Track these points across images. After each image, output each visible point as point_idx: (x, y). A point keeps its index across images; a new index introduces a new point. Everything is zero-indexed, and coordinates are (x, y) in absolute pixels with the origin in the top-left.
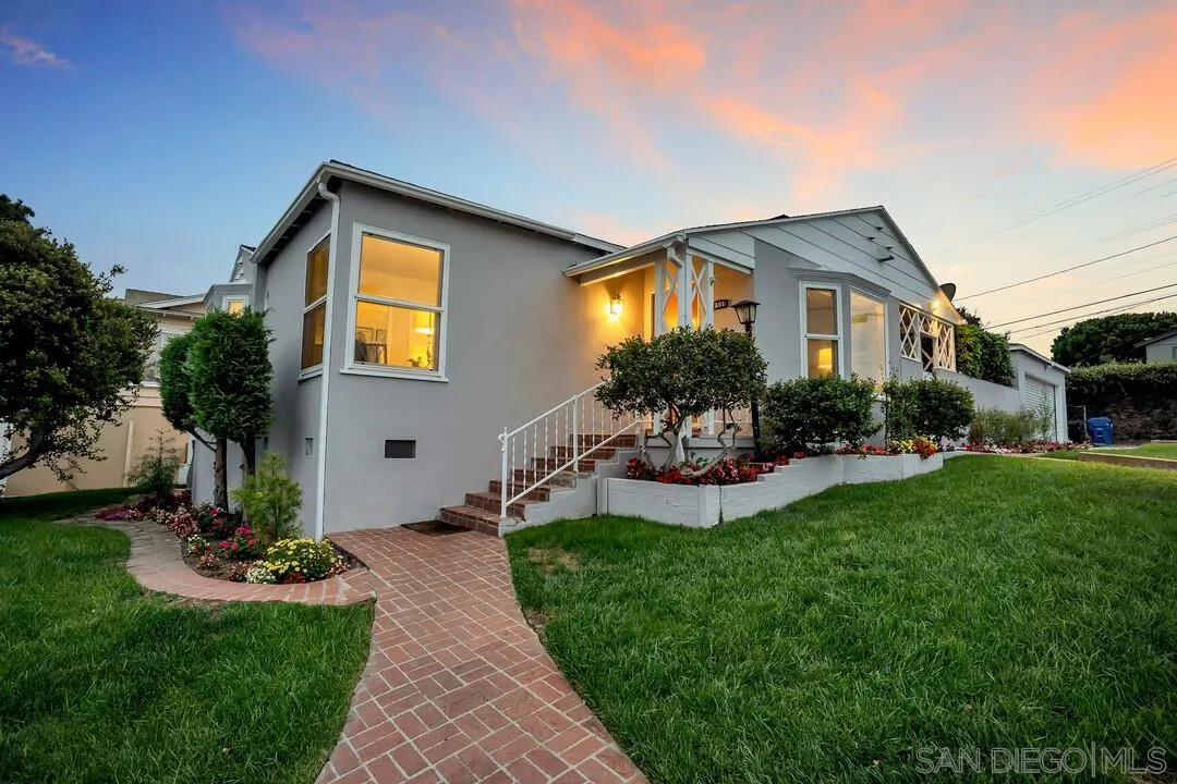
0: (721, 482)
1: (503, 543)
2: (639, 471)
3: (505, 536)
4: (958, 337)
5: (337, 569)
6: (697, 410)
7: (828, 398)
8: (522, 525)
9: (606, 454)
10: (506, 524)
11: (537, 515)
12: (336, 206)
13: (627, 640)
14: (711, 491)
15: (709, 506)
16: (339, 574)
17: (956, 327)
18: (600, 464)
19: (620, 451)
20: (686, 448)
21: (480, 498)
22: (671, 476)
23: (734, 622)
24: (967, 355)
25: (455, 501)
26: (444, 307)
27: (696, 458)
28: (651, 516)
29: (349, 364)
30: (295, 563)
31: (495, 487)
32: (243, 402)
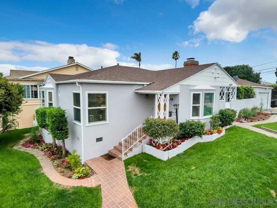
1: (123, 163)
3: (124, 161)
5: (90, 174)
7: (194, 129)
8: (127, 157)
11: (130, 155)
12: (81, 88)
16: (91, 176)
17: (237, 87)
18: (143, 141)
21: (117, 148)
22: (158, 147)
26: (107, 106)
30: (82, 174)
31: (120, 144)
32: (63, 132)
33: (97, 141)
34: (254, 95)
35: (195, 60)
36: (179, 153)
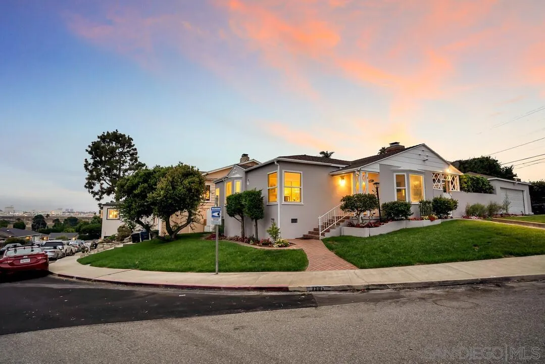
0: (370, 227)
2: (351, 225)
3: (321, 240)
4: (460, 180)
6: (364, 211)
7: (397, 207)
8: (324, 237)
9: (342, 221)
10: (321, 237)
11: (327, 235)
12: (279, 167)
13: (349, 252)
14: (367, 229)
15: (366, 233)
17: (460, 176)
18: (341, 224)
19: (346, 220)
20: (362, 219)
21: (313, 232)
22: (358, 226)
23: (367, 249)
24: (465, 185)
25: (306, 233)
26: (302, 187)
27: (364, 222)
28: (354, 235)
29: (283, 202)
33: (292, 222)
34: (493, 190)
35: (400, 144)
36: (382, 233)
